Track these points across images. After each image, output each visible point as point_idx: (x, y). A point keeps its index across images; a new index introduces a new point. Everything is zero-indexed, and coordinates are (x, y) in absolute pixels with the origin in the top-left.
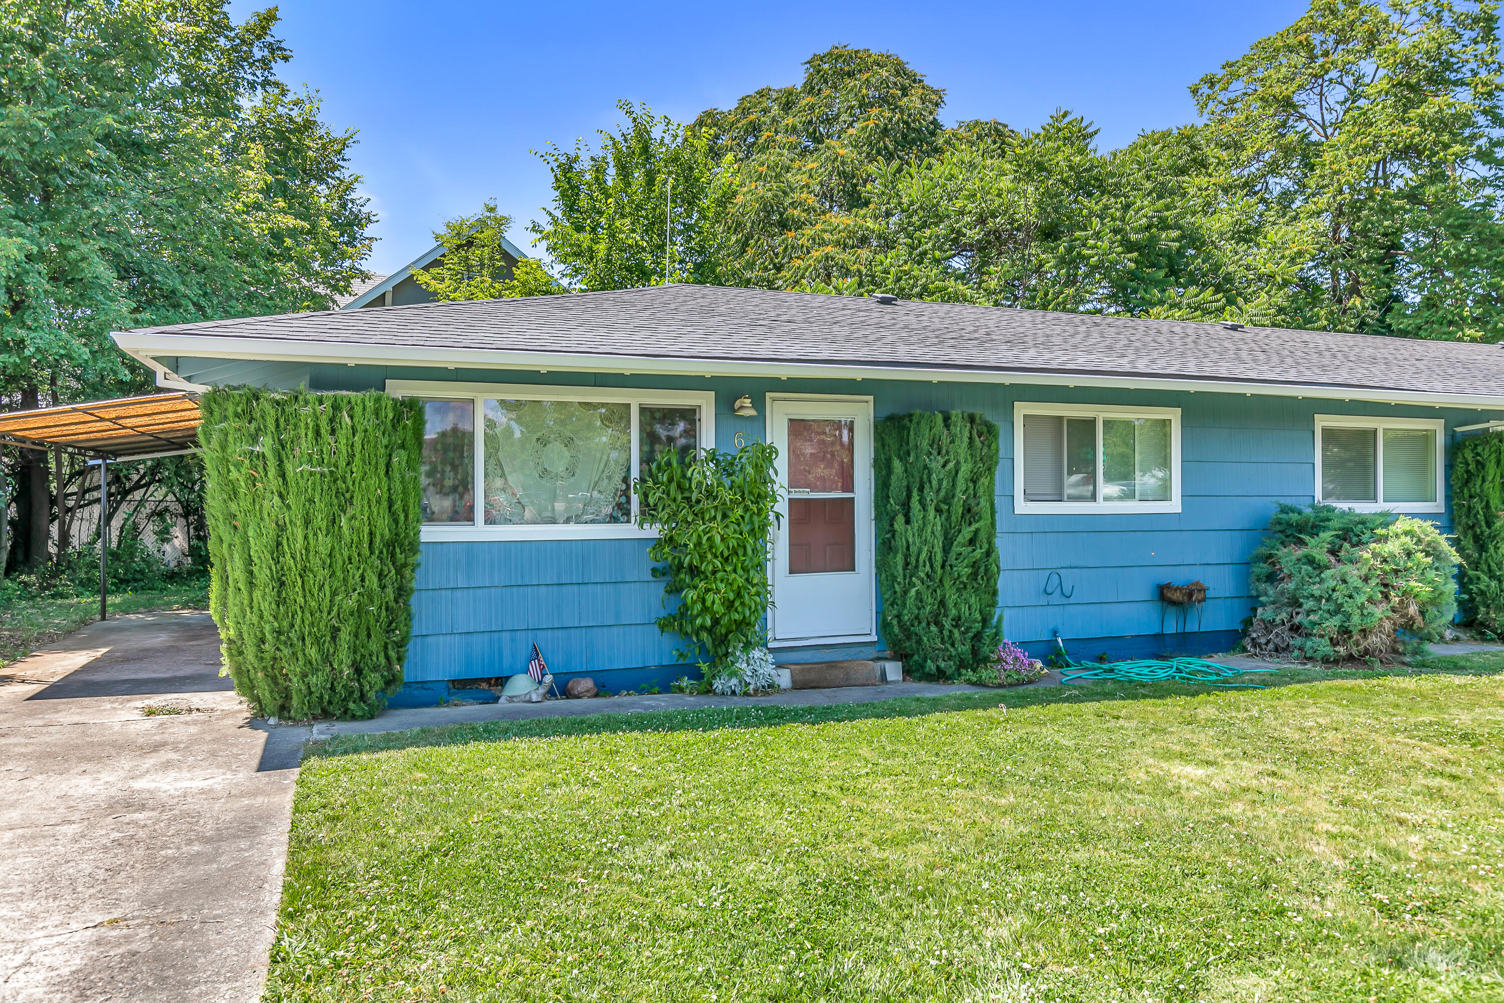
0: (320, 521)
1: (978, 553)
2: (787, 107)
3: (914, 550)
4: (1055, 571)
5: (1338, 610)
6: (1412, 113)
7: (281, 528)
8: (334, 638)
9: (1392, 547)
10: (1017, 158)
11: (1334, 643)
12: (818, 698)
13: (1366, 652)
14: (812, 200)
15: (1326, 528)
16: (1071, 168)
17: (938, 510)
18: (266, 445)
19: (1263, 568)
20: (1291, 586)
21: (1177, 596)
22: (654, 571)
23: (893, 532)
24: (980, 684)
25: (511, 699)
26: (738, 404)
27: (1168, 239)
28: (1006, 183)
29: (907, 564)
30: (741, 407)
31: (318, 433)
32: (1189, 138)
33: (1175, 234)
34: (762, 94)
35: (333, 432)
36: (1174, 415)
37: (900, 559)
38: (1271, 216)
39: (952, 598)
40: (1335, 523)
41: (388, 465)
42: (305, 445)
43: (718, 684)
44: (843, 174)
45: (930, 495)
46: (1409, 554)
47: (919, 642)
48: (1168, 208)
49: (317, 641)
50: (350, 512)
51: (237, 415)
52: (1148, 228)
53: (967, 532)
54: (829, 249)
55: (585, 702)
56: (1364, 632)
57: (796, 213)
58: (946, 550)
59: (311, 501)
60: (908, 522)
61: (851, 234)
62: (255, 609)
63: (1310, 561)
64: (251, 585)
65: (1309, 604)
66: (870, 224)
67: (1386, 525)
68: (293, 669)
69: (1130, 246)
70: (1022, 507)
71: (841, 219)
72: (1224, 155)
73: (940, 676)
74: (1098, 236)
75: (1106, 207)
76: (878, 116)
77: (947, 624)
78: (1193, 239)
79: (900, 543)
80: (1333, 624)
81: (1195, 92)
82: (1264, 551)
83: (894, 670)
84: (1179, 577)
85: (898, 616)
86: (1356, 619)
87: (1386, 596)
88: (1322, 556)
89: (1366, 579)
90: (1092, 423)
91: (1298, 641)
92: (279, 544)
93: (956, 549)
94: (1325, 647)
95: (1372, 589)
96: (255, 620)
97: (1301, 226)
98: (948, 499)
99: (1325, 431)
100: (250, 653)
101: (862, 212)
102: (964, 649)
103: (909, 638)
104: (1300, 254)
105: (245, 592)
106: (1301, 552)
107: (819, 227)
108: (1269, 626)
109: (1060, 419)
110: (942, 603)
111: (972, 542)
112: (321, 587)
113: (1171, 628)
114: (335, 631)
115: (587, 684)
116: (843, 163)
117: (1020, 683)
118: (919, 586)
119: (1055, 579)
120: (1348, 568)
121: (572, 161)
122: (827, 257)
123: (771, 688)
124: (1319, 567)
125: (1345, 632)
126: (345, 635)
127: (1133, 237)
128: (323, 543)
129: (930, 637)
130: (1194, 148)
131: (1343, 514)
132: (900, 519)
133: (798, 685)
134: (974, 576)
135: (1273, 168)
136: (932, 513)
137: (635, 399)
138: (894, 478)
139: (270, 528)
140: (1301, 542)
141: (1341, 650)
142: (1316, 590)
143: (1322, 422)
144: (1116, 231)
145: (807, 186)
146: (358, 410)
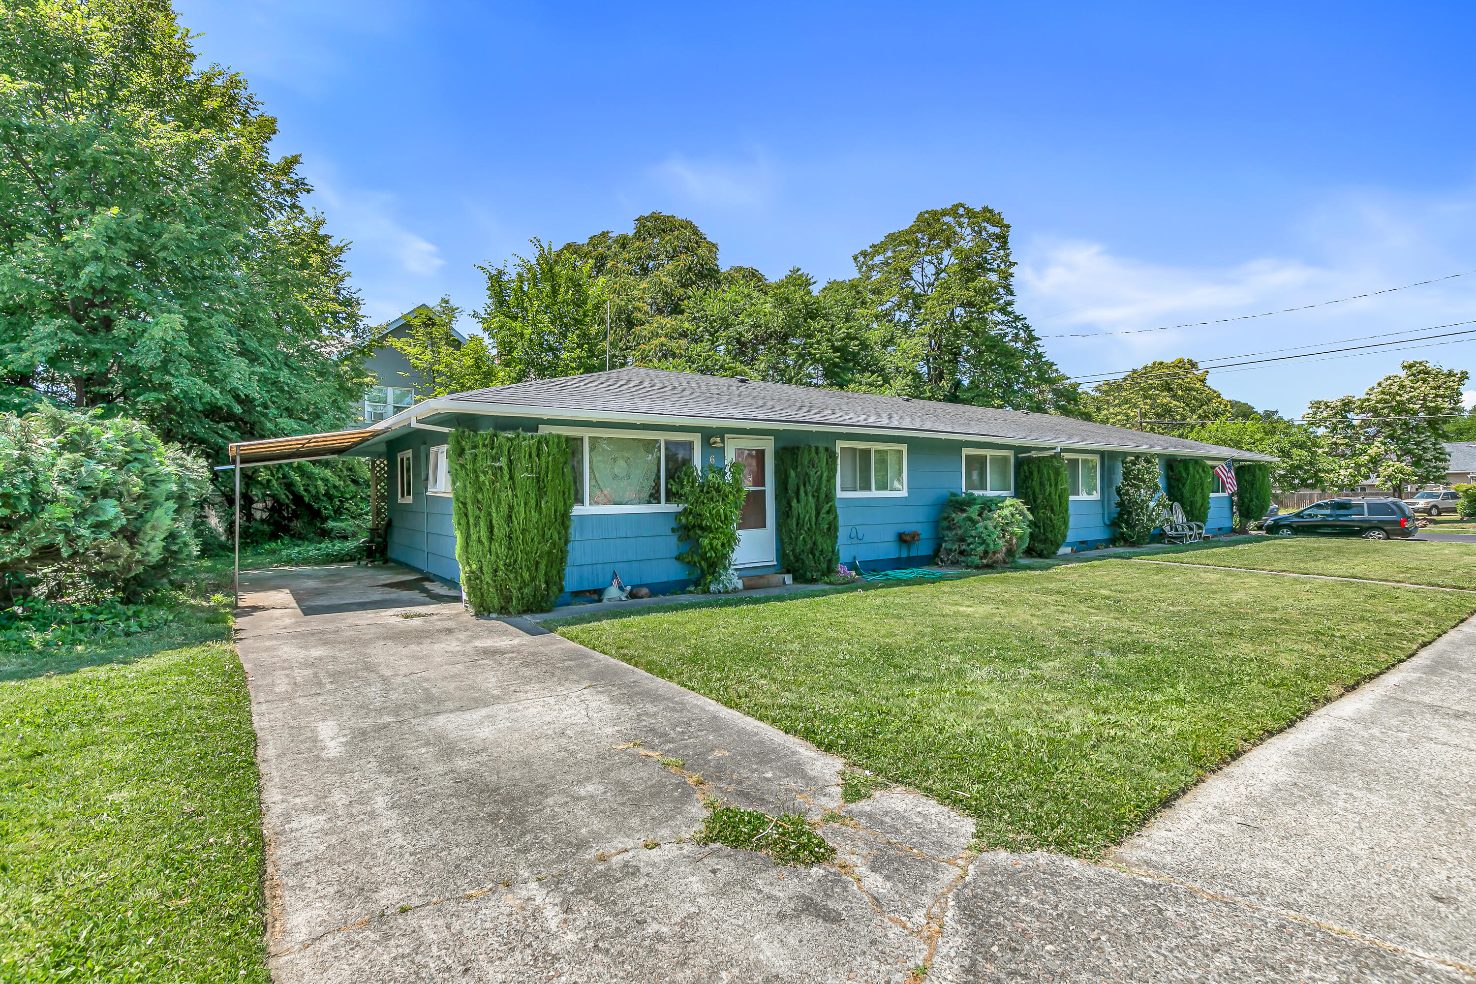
0: (533, 502)
1: (832, 517)
2: (624, 246)
3: (802, 516)
4: (854, 527)
5: (984, 542)
6: (971, 285)
7: (511, 508)
8: (536, 569)
9: (1006, 512)
10: (775, 295)
11: (981, 558)
12: (756, 594)
13: (994, 562)
14: (647, 308)
15: (975, 504)
16: (803, 302)
17: (813, 496)
18: (503, 462)
19: (945, 524)
20: (960, 532)
21: (908, 538)
22: (673, 530)
23: (790, 507)
24: (831, 583)
25: (609, 599)
26: (712, 440)
27: (854, 347)
28: (768, 308)
29: (798, 524)
30: (715, 443)
31: (530, 456)
32: (857, 287)
33: (857, 343)
34: (604, 234)
35: (538, 455)
36: (904, 447)
37: (794, 521)
38: (898, 333)
39: (820, 540)
40: (979, 501)
41: (563, 473)
42: (525, 463)
43: (712, 588)
44: (665, 293)
45: (809, 488)
46: (1013, 515)
47: (803, 563)
48: (851, 327)
49: (529, 569)
50: (546, 498)
51: (484, 445)
52: (843, 339)
53: (826, 507)
54: (663, 339)
55: (645, 600)
56: (994, 553)
57: (639, 315)
58: (817, 517)
59: (527, 493)
60: (798, 501)
61: (675, 330)
62: (493, 553)
63: (970, 519)
64: (491, 539)
65: (970, 540)
66: (686, 325)
67: (1002, 502)
68: (513, 586)
69: (836, 349)
70: (840, 494)
71: (669, 322)
72: (874, 298)
73: (813, 581)
74: (818, 342)
75: (823, 327)
76: (684, 260)
77: (817, 554)
78: (864, 345)
79: (795, 513)
80: (981, 549)
81: (855, 258)
82: (945, 515)
83: (788, 579)
84: (908, 529)
85: (793, 551)
86: (992, 546)
87: (1004, 536)
88: (975, 517)
89: (995, 527)
90: (870, 451)
91: (963, 559)
92: (510, 516)
93: (822, 515)
94: (977, 560)
95: (998, 532)
96: (493, 558)
97: (915, 340)
98: (818, 490)
99: (968, 457)
100: (487, 578)
101: (680, 317)
102: (825, 566)
103: (797, 561)
104: (916, 356)
105: (486, 544)
106: (964, 515)
107: (655, 325)
108: (949, 551)
109: (855, 449)
110: (815, 543)
111: (828, 512)
112: (532, 540)
113: (904, 554)
114: (537, 563)
115: (645, 591)
116: (666, 286)
117: (848, 583)
118: (804, 535)
119: (854, 531)
120: (988, 522)
121: (500, 273)
122: (662, 345)
123: (735, 590)
124: (974, 522)
125: (986, 553)
126: (542, 567)
127: (837, 344)
128: (535, 516)
129: (809, 561)
130: (858, 292)
131: (979, 496)
132: (795, 501)
133: (746, 588)
134: (829, 529)
135: (899, 307)
136: (810, 498)
137: (662, 437)
138: (790, 480)
139: (504, 507)
140: (963, 511)
141: (985, 561)
142: (973, 533)
143: (966, 451)
144: (828, 340)
145: (642, 298)
146: (551, 443)
